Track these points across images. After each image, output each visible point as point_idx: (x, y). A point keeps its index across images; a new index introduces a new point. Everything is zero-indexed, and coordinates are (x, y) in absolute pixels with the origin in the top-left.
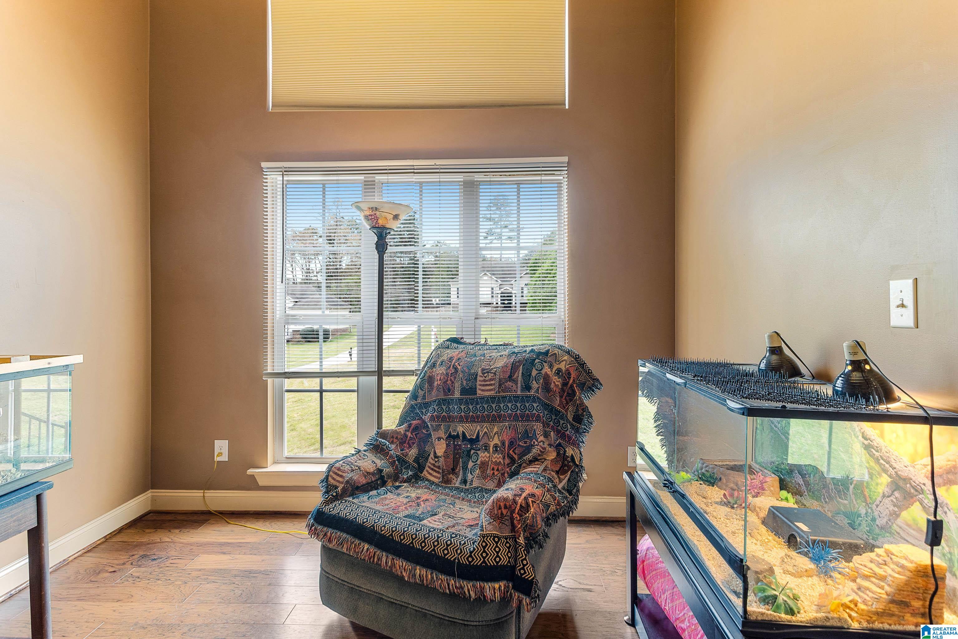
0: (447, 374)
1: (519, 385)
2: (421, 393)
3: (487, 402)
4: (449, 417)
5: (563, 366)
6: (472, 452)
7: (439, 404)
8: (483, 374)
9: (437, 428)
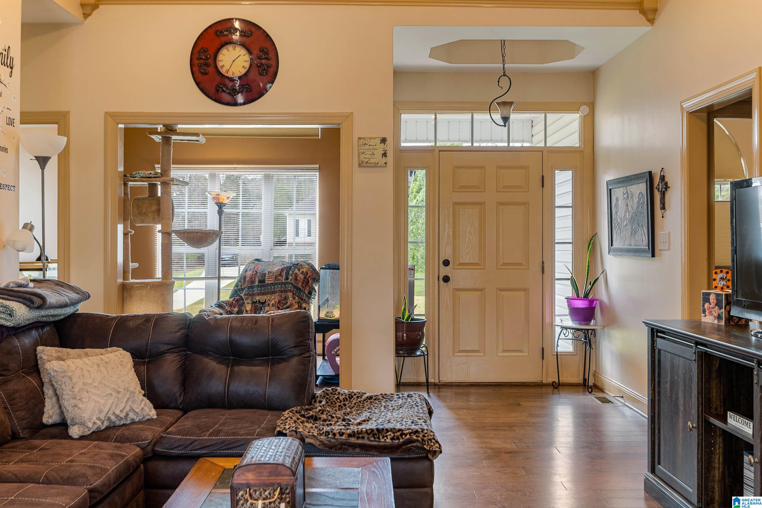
0: (252, 274)
1: (284, 278)
2: (240, 284)
3: (270, 286)
4: (253, 294)
5: (304, 270)
6: (263, 307)
7: (248, 289)
8: (268, 273)
9: (247, 299)
